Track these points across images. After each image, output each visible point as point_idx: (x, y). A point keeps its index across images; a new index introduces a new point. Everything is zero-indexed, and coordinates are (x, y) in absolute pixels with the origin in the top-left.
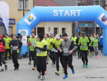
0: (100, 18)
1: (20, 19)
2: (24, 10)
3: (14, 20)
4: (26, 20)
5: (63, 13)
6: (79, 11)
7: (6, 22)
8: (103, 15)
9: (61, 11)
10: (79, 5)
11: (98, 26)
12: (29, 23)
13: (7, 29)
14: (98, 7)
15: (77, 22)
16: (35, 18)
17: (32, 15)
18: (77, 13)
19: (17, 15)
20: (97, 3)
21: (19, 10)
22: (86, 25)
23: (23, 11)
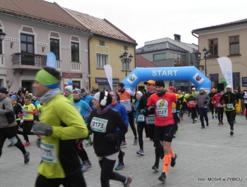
0: (195, 78)
1: (123, 79)
2: (127, 71)
3: (118, 79)
4: (128, 80)
5: (161, 74)
6: (175, 71)
7: (110, 82)
8: (197, 75)
9: (159, 71)
10: (176, 66)
11: (193, 85)
12: (131, 82)
13: (112, 87)
14: (193, 68)
15: (174, 82)
16: (136, 78)
17: (133, 75)
18: (173, 73)
19: (120, 75)
20: (192, 64)
21: (122, 71)
22: (182, 84)
23: (125, 73)
